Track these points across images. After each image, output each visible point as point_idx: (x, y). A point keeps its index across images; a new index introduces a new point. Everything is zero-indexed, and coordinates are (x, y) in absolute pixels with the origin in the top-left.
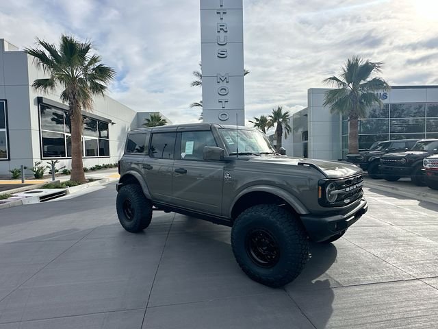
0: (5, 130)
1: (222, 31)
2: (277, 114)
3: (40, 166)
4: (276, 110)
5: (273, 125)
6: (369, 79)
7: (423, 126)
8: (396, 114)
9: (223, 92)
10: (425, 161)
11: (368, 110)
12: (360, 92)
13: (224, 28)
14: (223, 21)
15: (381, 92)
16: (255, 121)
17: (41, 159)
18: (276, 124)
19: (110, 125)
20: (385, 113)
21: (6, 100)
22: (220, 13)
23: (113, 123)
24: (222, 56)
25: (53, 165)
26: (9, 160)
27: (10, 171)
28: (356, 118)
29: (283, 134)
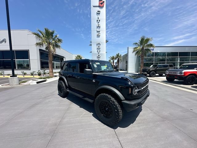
0: (29, 60)
2: (118, 55)
3: (40, 71)
4: (117, 54)
5: (116, 59)
6: (148, 44)
7: (165, 60)
8: (156, 56)
10: (167, 72)
11: (147, 54)
12: (145, 48)
13: (99, 26)
14: (99, 23)
15: (152, 48)
16: (111, 58)
17: (41, 69)
18: (117, 59)
20: (153, 55)
21: (29, 50)
23: (65, 58)
24: (98, 35)
25: (44, 71)
26: (30, 69)
27: (30, 73)
28: (143, 57)
29: (120, 62)
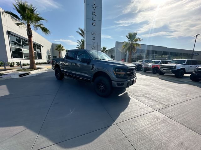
1: (94, 15)
9: (94, 38)
14: (95, 11)
17: (12, 59)
19: (41, 47)
22: (94, 7)
23: (43, 47)
24: (94, 25)
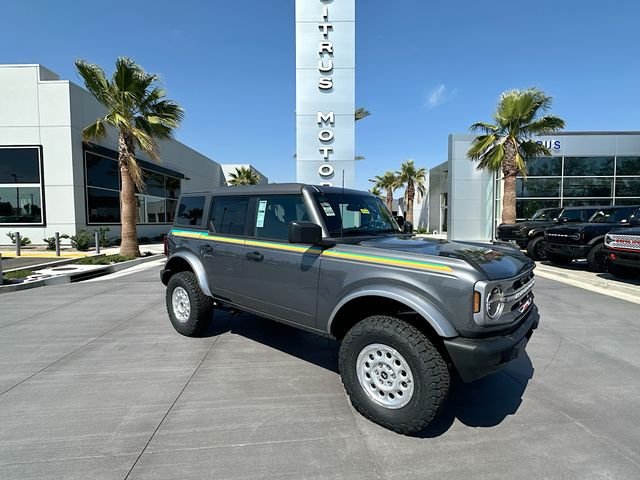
0: (39, 185)
1: (325, 53)
2: (408, 170)
5: (402, 185)
10: (608, 237)
13: (328, 48)
16: (378, 180)
17: (87, 225)
18: (406, 184)
21: (41, 146)
22: (323, 27)
23: (187, 179)
24: (325, 87)
26: (45, 225)
27: (45, 240)
28: (514, 175)
